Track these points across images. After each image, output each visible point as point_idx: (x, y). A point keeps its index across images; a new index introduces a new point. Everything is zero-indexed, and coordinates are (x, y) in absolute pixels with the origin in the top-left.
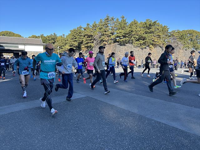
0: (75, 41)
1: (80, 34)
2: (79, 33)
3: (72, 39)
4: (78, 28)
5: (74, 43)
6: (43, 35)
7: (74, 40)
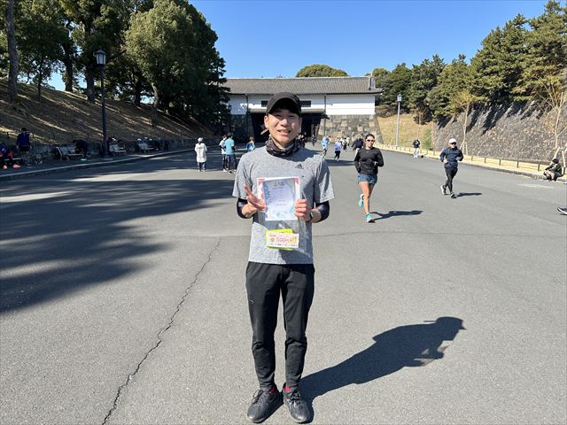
0: (492, 73)
1: (512, 47)
2: (512, 44)
3: (484, 67)
4: (508, 27)
5: (489, 81)
6: (404, 64)
7: (488, 70)
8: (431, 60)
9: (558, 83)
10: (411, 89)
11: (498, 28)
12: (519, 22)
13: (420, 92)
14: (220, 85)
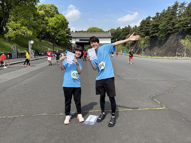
4: (147, 19)
8: (128, 26)
9: (158, 36)
10: (122, 35)
11: (144, 19)
12: (149, 18)
13: (124, 36)
14: (69, 35)
